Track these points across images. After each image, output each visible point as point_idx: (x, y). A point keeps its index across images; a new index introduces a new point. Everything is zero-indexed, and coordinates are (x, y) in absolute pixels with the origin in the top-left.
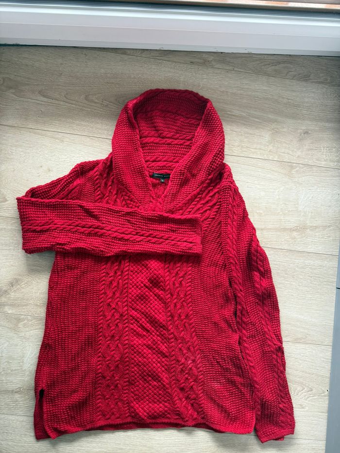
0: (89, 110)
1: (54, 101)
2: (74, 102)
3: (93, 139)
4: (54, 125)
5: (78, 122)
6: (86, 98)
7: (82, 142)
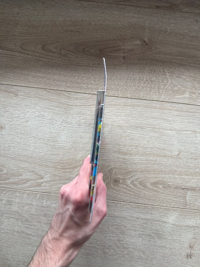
0: (46, 60)
1: (9, 52)
2: (30, 53)
3: (50, 92)
4: (8, 78)
5: (33, 74)
6: (43, 48)
7: (38, 96)
